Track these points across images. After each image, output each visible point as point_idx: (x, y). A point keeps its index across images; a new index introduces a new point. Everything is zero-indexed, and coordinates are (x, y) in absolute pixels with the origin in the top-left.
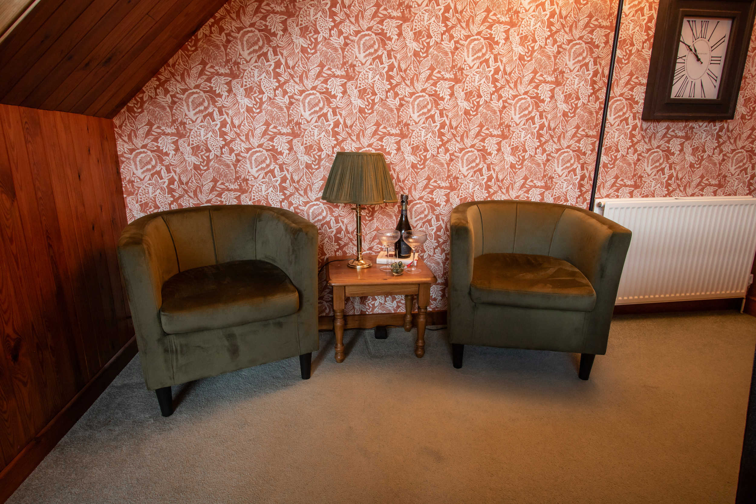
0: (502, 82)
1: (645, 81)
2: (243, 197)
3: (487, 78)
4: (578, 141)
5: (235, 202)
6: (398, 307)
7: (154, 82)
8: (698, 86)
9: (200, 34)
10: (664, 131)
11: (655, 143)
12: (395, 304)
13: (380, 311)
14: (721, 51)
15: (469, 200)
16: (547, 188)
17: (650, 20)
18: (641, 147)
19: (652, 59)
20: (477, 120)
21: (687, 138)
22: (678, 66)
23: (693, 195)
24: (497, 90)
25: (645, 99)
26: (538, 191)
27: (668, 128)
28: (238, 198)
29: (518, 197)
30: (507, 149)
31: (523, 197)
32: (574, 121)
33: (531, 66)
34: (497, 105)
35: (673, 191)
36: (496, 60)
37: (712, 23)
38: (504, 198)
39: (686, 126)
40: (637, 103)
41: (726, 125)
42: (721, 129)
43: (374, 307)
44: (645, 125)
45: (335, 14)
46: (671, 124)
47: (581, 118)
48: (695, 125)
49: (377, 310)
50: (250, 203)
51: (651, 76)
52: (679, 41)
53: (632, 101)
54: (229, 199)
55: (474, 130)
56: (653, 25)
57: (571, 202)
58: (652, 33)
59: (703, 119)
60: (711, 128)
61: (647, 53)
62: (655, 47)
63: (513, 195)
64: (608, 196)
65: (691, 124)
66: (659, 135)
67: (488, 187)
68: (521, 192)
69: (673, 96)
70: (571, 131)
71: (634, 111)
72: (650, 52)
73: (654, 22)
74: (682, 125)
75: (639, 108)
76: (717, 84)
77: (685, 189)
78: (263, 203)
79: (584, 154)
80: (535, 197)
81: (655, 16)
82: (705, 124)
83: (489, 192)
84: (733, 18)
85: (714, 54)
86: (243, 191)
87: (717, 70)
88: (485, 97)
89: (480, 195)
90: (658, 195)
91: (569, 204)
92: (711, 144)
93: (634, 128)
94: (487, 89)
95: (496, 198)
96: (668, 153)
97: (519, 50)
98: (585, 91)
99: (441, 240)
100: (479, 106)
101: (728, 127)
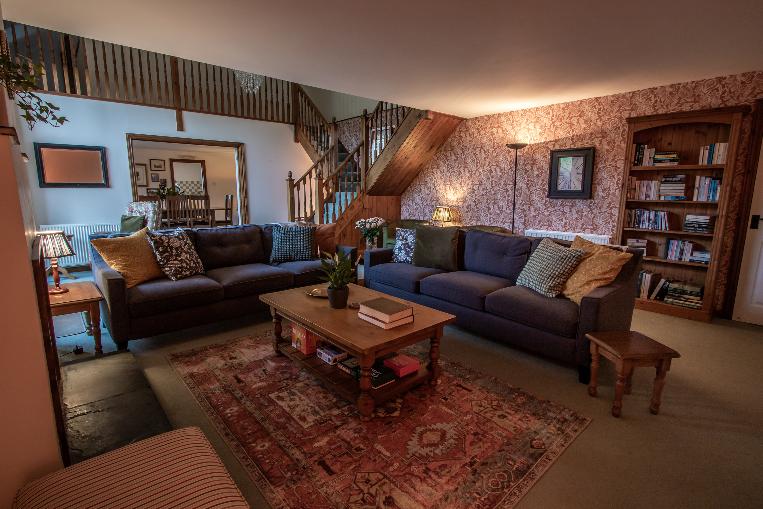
0: (494, 185)
3: (489, 183)
4: (523, 206)
7: (410, 187)
9: (419, 175)
10: (561, 203)
11: (557, 208)
18: (551, 209)
20: (486, 197)
21: (573, 206)
24: (493, 187)
27: (563, 202)
30: (496, 208)
33: (504, 179)
34: (493, 192)
35: (568, 230)
36: (492, 178)
39: (571, 201)
40: (545, 191)
41: (593, 201)
44: (550, 200)
46: (564, 200)
47: (523, 197)
48: (576, 201)
59: (580, 198)
60: (585, 202)
65: (573, 200)
66: (559, 205)
71: (544, 194)
74: (570, 200)
76: (581, 183)
77: (574, 229)
82: (582, 200)
84: (584, 156)
87: (580, 177)
88: (489, 190)
90: (560, 231)
92: (586, 210)
93: (546, 201)
94: (489, 187)
96: (564, 213)
97: (500, 174)
100: (487, 193)
101: (595, 202)
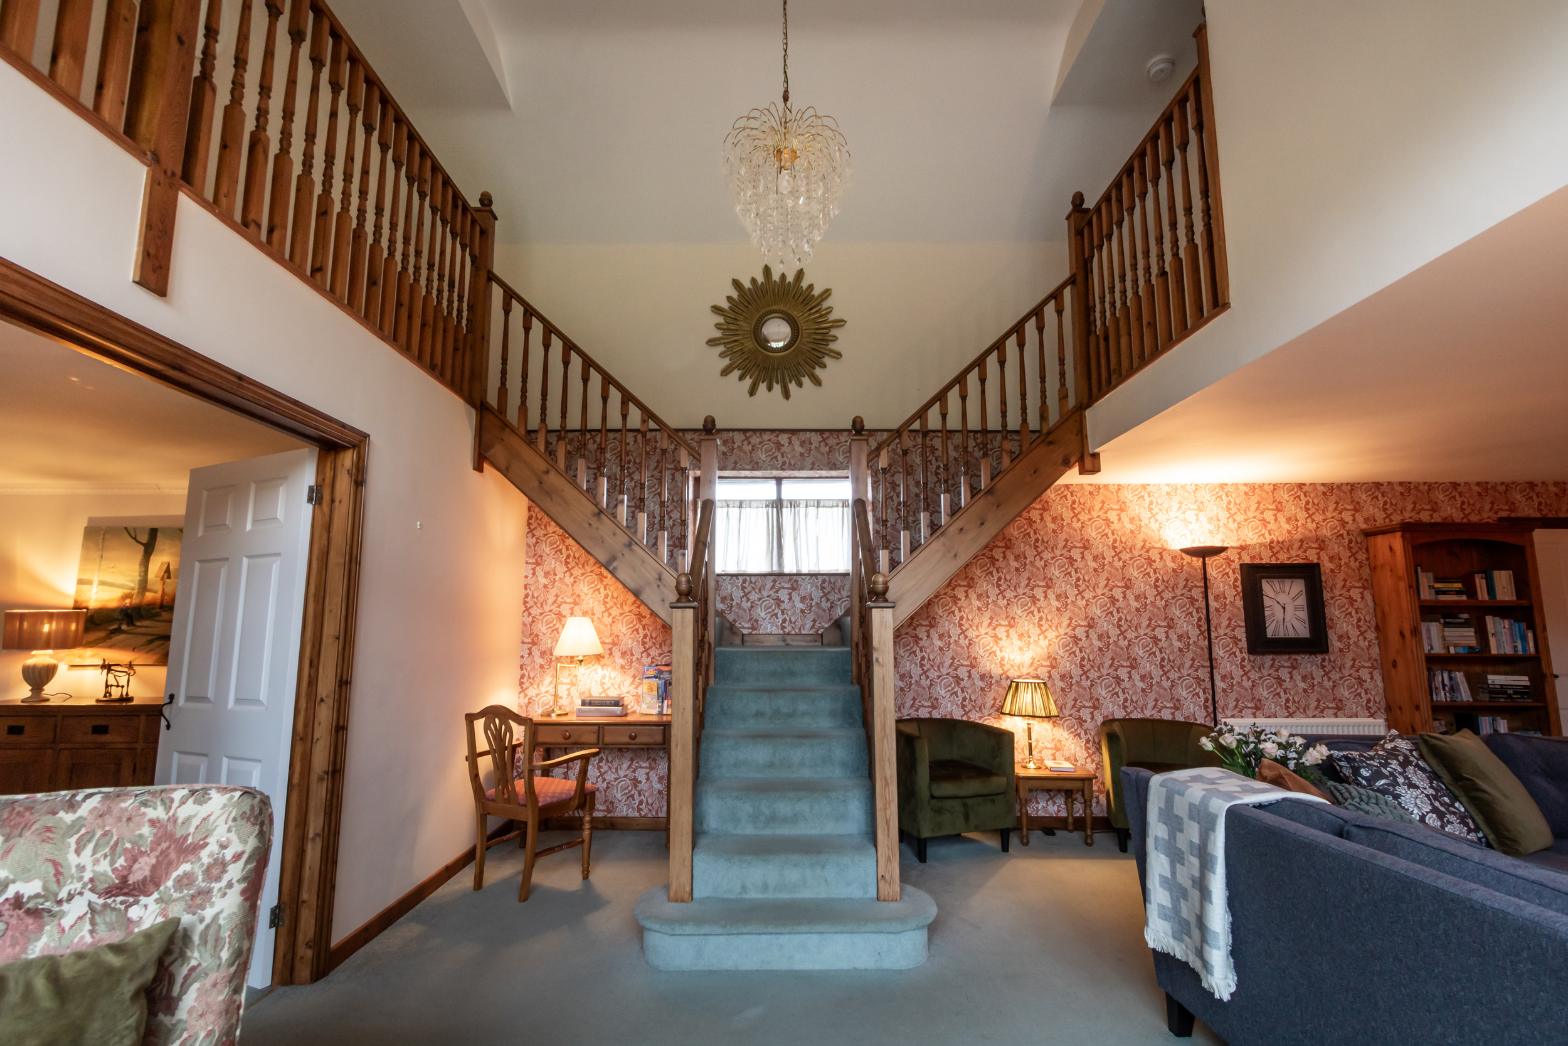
0: (1125, 627)
1: (1243, 624)
2: (934, 712)
3: (1113, 624)
4: (1196, 670)
5: (927, 716)
6: (1059, 811)
8: (1290, 627)
10: (1271, 662)
11: (1265, 672)
12: (1055, 808)
13: (1043, 814)
14: (1302, 601)
15: (1111, 717)
16: (1176, 708)
17: (1236, 580)
18: (1254, 675)
19: (1245, 608)
20: (1109, 655)
21: (1294, 668)
22: (1267, 614)
23: (1314, 716)
24: (1122, 633)
25: (1247, 637)
26: (1169, 711)
27: (1274, 660)
28: (930, 713)
29: (1152, 715)
30: (1136, 676)
31: (1157, 716)
32: (1190, 655)
33: (1146, 615)
34: (1123, 643)
35: (1293, 713)
36: (1118, 612)
37: (1288, 582)
38: (1140, 716)
39: (1289, 658)
40: (1240, 640)
41: (1327, 657)
42: (1324, 660)
43: (1038, 810)
44: (1252, 658)
45: (1000, 585)
46: (1275, 657)
48: (1297, 657)
49: (1041, 813)
50: (939, 717)
51: (1247, 619)
52: (1262, 595)
53: (1236, 640)
54: (924, 713)
55: (1108, 663)
56: (1239, 583)
57: (1200, 721)
58: (1240, 589)
59: (1304, 653)
60: (1313, 659)
61: (1240, 603)
62: (1245, 598)
63: (1148, 714)
64: (1233, 716)
65: (1293, 657)
66: (1267, 665)
67: (1125, 707)
68: (1153, 712)
69: (1269, 635)
70: (1188, 663)
71: (1240, 646)
72: (1242, 603)
73: (1239, 582)
74: (1285, 657)
75: (1244, 644)
76: (1307, 625)
77: (1305, 711)
78: (949, 717)
79: (1204, 681)
80: (1166, 715)
81: (1239, 578)
82: (1307, 657)
83: (1126, 711)
84: (1304, 578)
85: (1296, 603)
86: (934, 707)
87: (1304, 615)
89: (1120, 714)
90: (1280, 717)
91: (1198, 722)
92: (1318, 674)
93: (1243, 660)
95: (1133, 716)
96: (1280, 681)
98: (1194, 632)
99: (1091, 752)
101: (1329, 659)
